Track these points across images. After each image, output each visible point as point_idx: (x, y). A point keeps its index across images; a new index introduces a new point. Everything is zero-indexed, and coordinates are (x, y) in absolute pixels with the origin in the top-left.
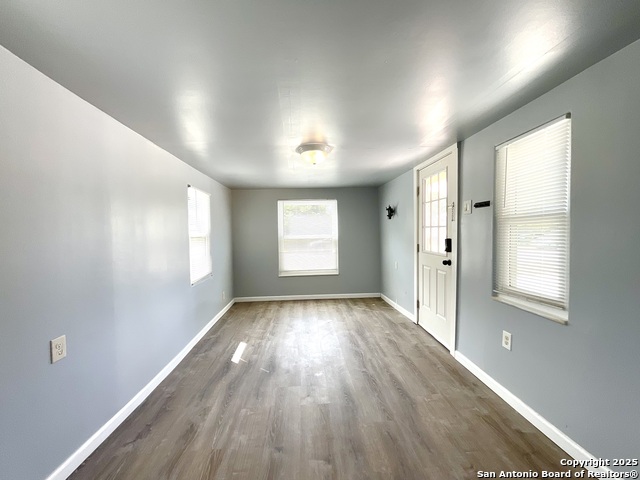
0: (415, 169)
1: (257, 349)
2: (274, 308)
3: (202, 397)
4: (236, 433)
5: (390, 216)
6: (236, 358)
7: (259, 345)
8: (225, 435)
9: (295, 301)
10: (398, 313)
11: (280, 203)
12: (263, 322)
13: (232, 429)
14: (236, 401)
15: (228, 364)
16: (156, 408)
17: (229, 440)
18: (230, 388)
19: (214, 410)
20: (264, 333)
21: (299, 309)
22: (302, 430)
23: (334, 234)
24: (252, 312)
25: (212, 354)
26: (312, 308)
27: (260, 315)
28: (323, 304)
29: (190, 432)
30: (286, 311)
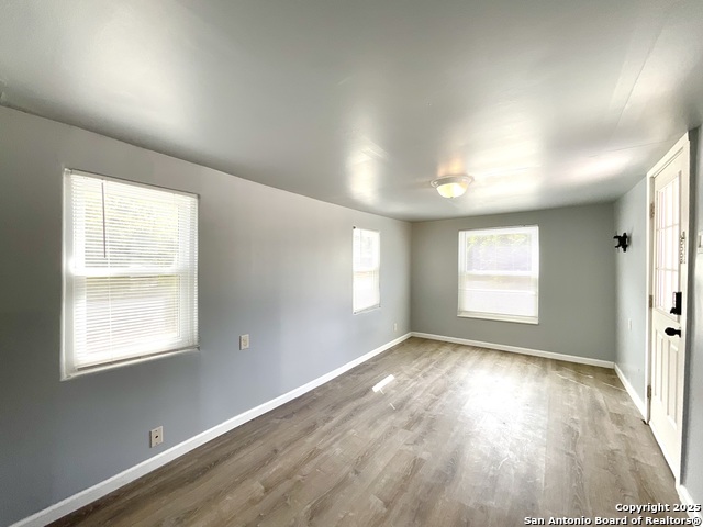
0: (649, 175)
1: (399, 385)
2: (446, 349)
3: (333, 408)
4: (337, 443)
5: (625, 247)
6: (377, 388)
7: (405, 382)
8: (328, 442)
9: (475, 348)
10: (626, 397)
11: (462, 235)
12: (424, 361)
13: (336, 440)
14: (353, 422)
15: (368, 390)
16: (303, 403)
17: (329, 447)
18: (355, 410)
19: (333, 421)
20: (417, 372)
21: (474, 356)
22: (384, 469)
23: (534, 271)
24: (422, 349)
25: (362, 378)
26: (489, 360)
27: (426, 354)
28: (509, 358)
29: (311, 429)
30: (455, 357)
